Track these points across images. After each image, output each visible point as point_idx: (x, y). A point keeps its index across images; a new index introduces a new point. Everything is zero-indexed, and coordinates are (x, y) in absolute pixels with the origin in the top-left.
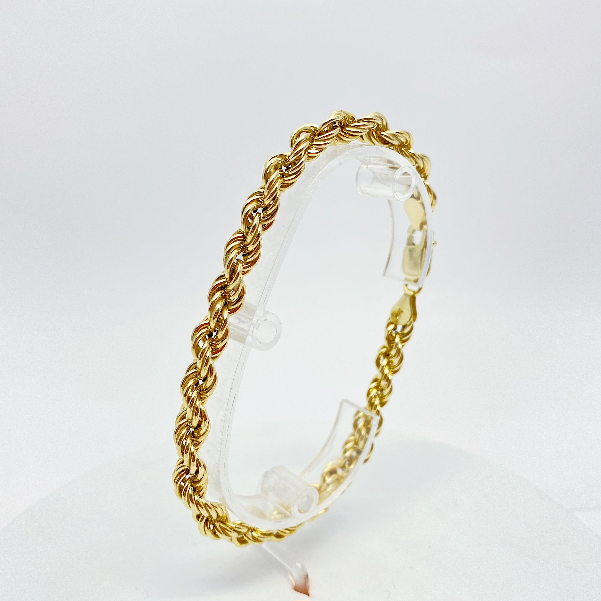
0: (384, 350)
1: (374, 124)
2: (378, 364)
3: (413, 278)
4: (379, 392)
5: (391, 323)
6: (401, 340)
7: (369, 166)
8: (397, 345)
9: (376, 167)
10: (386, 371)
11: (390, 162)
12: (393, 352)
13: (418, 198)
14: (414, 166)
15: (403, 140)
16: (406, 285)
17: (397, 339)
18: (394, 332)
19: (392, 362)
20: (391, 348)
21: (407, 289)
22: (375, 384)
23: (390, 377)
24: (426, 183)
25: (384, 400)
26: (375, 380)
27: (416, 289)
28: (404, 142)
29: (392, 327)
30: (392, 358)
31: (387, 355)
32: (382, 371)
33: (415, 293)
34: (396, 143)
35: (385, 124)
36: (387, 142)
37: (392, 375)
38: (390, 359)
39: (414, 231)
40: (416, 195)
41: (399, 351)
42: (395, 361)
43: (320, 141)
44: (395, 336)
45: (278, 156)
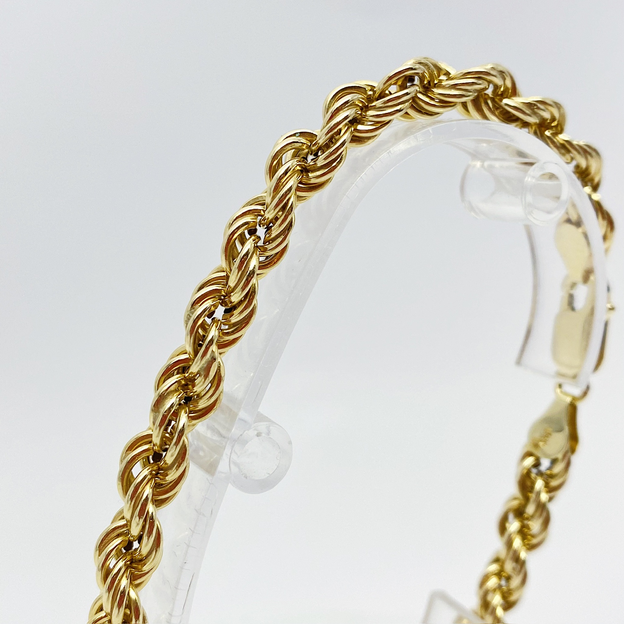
0: (515, 503)
1: (486, 83)
2: (502, 528)
3: (570, 372)
4: (503, 582)
5: (529, 454)
6: (547, 485)
7: (486, 164)
8: (538, 494)
9: (497, 164)
10: (517, 543)
11: (521, 154)
12: (530, 509)
13: (578, 224)
14: (568, 163)
15: (546, 115)
16: (560, 386)
17: (539, 484)
18: (534, 471)
19: (529, 528)
20: (527, 499)
21: (562, 392)
22: (494, 567)
23: (523, 555)
24: (596, 197)
25: (513, 598)
26: (497, 560)
27: (577, 391)
28: (547, 120)
29: (530, 461)
30: (528, 519)
31: (519, 513)
32: (509, 544)
33: (574, 399)
34: (532, 120)
35: (509, 84)
36: (514, 118)
37: (526, 552)
38: (526, 522)
39: (573, 285)
40: (574, 218)
41: (542, 508)
42: (535, 526)
43: (378, 110)
44: (536, 478)
45: (297, 135)
